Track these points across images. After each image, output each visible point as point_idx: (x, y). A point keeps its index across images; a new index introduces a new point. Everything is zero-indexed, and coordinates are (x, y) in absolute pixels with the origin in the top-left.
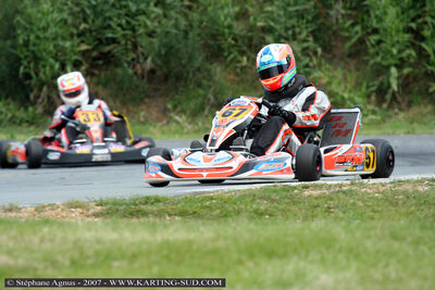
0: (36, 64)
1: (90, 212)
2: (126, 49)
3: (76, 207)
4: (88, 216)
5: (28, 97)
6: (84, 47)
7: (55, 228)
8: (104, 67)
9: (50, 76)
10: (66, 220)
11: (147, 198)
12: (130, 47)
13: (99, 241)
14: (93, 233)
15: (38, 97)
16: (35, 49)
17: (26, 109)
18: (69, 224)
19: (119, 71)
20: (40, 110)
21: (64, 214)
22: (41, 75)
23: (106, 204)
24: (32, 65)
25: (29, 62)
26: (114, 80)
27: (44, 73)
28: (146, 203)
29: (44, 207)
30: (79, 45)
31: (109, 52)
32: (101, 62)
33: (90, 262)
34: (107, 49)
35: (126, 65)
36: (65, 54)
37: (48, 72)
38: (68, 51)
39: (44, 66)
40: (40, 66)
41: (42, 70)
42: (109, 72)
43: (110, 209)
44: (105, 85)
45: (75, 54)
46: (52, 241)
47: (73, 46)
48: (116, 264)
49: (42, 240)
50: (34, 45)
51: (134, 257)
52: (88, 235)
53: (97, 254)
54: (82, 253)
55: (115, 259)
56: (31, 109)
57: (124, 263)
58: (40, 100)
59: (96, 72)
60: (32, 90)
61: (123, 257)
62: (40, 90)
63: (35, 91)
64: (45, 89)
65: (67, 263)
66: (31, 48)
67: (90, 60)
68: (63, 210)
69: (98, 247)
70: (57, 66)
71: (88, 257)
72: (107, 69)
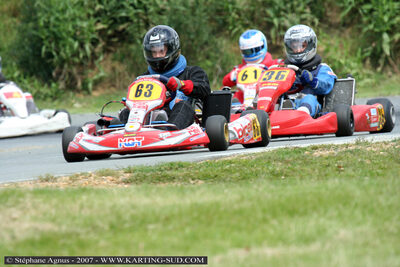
0: (57, 44)
1: (120, 179)
2: (139, 27)
3: (107, 175)
4: (118, 183)
5: (50, 74)
6: (100, 26)
7: (93, 195)
8: (119, 44)
9: (70, 55)
10: (100, 187)
11: (172, 164)
12: (142, 24)
13: (134, 207)
14: (127, 199)
15: (59, 74)
16: (55, 30)
17: (50, 85)
18: (104, 191)
19: (133, 47)
20: (62, 85)
21: (96, 182)
22: (62, 53)
23: (134, 171)
24: (53, 45)
25: (50, 42)
26: (129, 55)
27: (65, 52)
28: (171, 168)
29: (77, 176)
30: (96, 24)
31: (124, 30)
32: (115, 40)
33: (127, 226)
34: (121, 27)
35: (139, 42)
36: (83, 33)
37: (68, 51)
38: (86, 31)
39: (64, 46)
40: (60, 45)
41: (62, 49)
42: (124, 49)
43: (138, 175)
44: (121, 61)
45: (92, 33)
46: (91, 207)
47: (90, 26)
48: (151, 227)
49: (82, 207)
50: (55, 26)
51: (168, 220)
52: (122, 201)
53: (133, 218)
54: (119, 217)
55: (150, 223)
56: (53, 85)
57: (159, 226)
58: (62, 77)
59: (112, 49)
60: (53, 68)
61: (157, 220)
62: (62, 67)
63: (57, 69)
64: (66, 66)
65: (107, 227)
66: (52, 28)
67: (106, 38)
68: (95, 178)
69: (133, 212)
70: (76, 45)
71: (125, 222)
72: (122, 46)
